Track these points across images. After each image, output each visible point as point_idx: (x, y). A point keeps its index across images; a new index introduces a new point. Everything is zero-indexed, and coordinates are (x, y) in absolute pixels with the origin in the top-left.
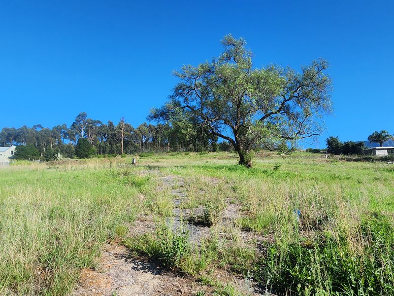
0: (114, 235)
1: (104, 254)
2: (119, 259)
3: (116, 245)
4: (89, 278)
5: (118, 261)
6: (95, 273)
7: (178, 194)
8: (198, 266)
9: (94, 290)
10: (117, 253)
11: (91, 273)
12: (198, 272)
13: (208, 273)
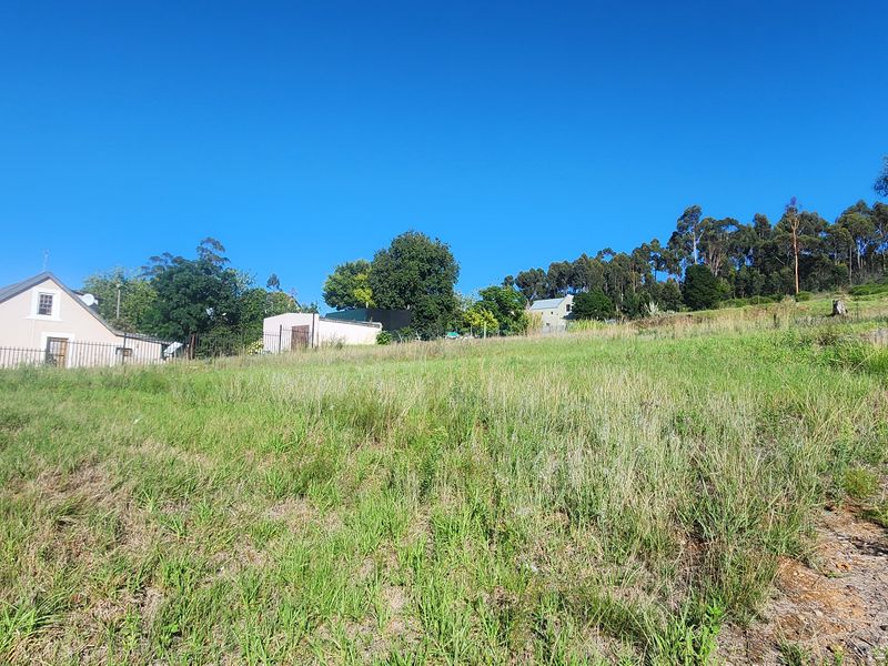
0: (841, 493)
1: (824, 534)
2: (868, 554)
3: (849, 515)
4: (799, 581)
5: (866, 558)
6: (809, 572)
9: (819, 613)
10: (859, 536)
11: (801, 571)
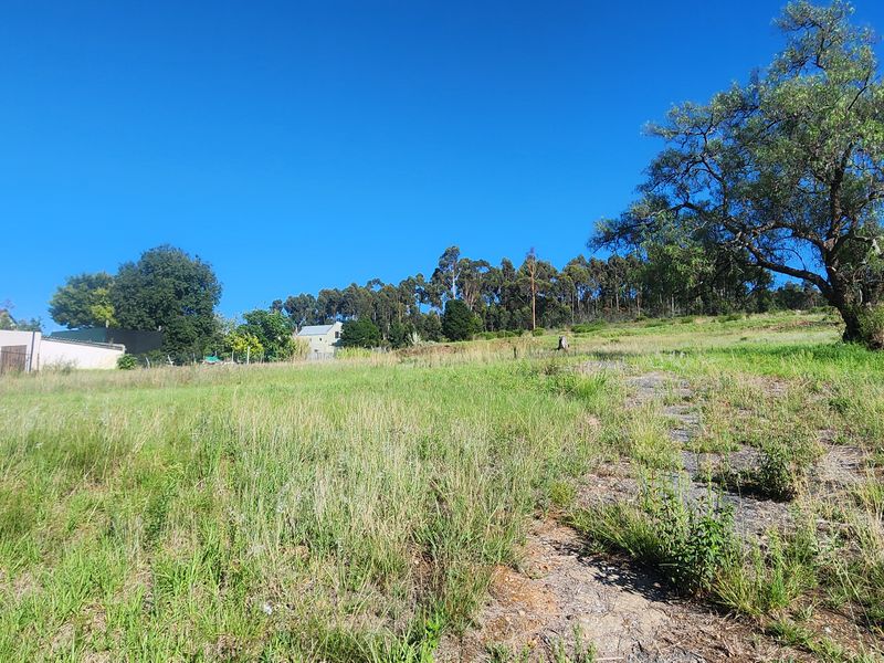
0: (548, 502)
1: (531, 541)
2: (564, 554)
3: (552, 522)
4: (510, 586)
5: (562, 557)
6: (518, 576)
7: (681, 418)
8: (766, 597)
9: (522, 613)
10: (558, 539)
11: (511, 576)
12: (766, 611)
13: (796, 616)
